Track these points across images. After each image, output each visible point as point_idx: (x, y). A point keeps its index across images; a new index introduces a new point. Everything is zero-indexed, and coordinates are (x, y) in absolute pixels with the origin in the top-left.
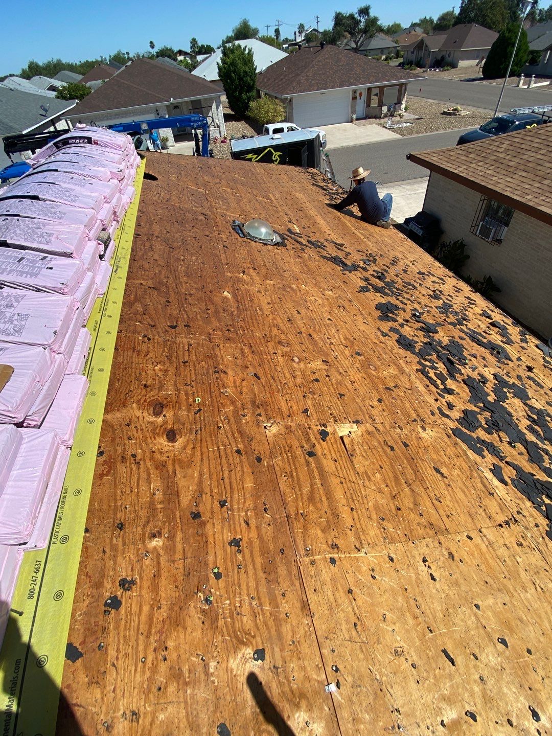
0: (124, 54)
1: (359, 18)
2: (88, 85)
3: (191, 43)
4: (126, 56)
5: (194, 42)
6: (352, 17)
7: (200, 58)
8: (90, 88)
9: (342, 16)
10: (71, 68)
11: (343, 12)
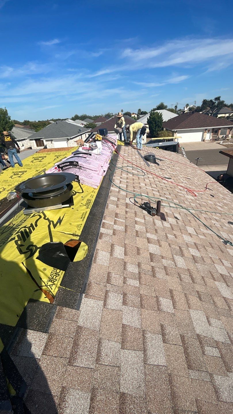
0: (110, 114)
1: (214, 101)
2: (96, 123)
3: (138, 110)
4: (111, 114)
5: (140, 110)
6: (211, 101)
7: (141, 116)
8: (96, 125)
9: (207, 101)
10: (90, 118)
11: (207, 99)
